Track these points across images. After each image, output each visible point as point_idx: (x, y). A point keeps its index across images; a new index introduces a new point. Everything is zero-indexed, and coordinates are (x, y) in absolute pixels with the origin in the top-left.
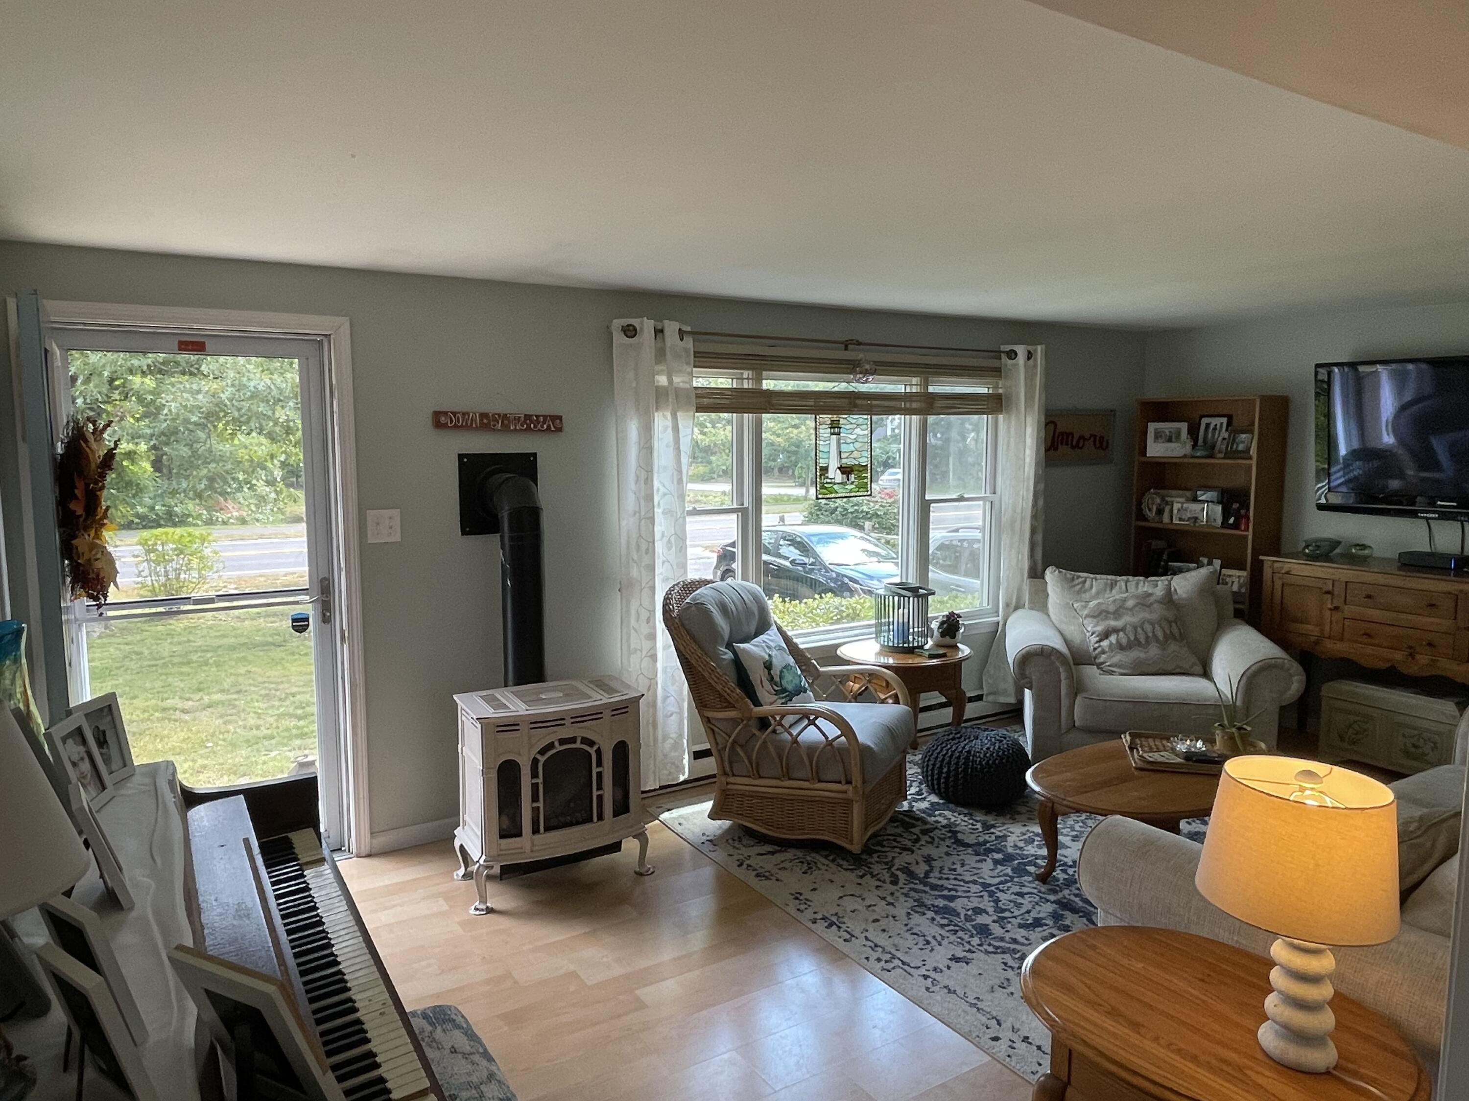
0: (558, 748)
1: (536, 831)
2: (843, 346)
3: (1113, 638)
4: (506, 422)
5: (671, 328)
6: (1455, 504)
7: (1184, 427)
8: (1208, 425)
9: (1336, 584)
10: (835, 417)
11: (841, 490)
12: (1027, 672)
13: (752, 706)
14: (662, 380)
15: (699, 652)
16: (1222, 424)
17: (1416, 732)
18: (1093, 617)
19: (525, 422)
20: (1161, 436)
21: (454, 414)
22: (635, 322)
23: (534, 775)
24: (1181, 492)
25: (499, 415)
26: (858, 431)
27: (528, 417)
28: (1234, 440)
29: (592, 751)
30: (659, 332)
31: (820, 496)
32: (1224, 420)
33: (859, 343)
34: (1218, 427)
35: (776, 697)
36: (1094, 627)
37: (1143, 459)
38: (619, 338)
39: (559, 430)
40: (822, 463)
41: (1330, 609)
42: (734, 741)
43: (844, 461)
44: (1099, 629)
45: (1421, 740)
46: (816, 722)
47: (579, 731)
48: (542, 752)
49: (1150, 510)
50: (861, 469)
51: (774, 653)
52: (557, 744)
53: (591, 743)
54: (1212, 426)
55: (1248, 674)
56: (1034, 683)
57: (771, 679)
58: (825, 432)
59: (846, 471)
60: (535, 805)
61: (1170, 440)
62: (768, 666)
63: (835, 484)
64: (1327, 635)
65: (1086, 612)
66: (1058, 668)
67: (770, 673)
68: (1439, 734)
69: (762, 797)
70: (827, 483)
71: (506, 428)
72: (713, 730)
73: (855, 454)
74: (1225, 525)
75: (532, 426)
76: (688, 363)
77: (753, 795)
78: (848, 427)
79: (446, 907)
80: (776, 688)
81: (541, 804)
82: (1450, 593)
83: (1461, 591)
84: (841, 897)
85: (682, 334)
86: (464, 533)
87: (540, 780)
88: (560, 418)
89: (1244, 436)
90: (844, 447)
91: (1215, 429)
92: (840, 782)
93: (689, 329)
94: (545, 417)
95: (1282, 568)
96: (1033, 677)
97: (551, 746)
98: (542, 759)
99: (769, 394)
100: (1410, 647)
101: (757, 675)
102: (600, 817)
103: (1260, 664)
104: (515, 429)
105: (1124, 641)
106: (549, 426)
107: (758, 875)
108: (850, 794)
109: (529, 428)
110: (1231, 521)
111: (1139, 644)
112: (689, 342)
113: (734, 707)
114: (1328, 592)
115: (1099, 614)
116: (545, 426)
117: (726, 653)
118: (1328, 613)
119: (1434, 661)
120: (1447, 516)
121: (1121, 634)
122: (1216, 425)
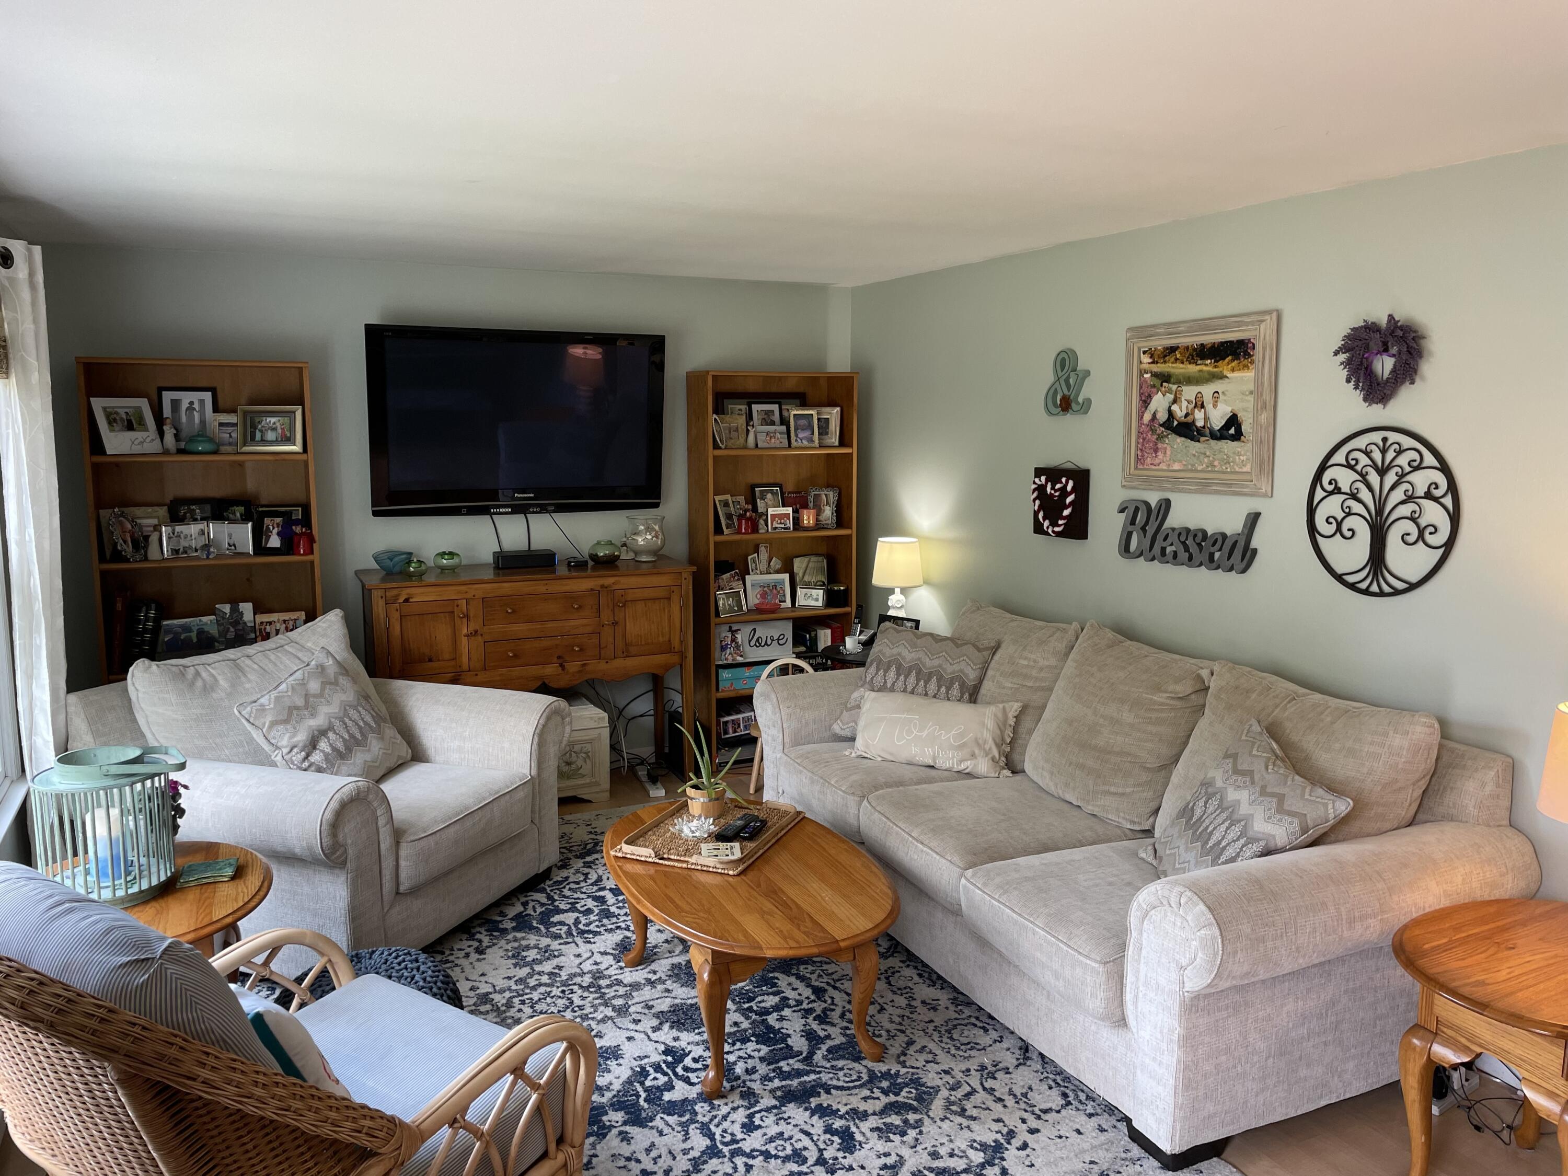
6: (532, 495)
7: (143, 404)
8: (175, 404)
9: (471, 603)
12: (340, 837)
16: (202, 402)
20: (115, 420)
28: (254, 427)
32: (208, 396)
34: (196, 406)
37: (97, 459)
41: (467, 635)
44: (302, 737)
45: (574, 755)
49: (125, 542)
54: (185, 405)
56: (350, 851)
61: (130, 427)
64: (465, 667)
65: (269, 719)
66: (374, 812)
68: (590, 742)
74: (260, 548)
82: (592, 590)
83: (602, 586)
89: (271, 420)
91: (191, 408)
92: (546, 1155)
95: (398, 596)
96: (349, 841)
100: (559, 657)
105: (340, 745)
108: (572, 1165)
110: (274, 542)
114: (463, 616)
115: (288, 715)
118: (464, 640)
119: (584, 665)
120: (520, 509)
121: (331, 735)
122: (192, 403)
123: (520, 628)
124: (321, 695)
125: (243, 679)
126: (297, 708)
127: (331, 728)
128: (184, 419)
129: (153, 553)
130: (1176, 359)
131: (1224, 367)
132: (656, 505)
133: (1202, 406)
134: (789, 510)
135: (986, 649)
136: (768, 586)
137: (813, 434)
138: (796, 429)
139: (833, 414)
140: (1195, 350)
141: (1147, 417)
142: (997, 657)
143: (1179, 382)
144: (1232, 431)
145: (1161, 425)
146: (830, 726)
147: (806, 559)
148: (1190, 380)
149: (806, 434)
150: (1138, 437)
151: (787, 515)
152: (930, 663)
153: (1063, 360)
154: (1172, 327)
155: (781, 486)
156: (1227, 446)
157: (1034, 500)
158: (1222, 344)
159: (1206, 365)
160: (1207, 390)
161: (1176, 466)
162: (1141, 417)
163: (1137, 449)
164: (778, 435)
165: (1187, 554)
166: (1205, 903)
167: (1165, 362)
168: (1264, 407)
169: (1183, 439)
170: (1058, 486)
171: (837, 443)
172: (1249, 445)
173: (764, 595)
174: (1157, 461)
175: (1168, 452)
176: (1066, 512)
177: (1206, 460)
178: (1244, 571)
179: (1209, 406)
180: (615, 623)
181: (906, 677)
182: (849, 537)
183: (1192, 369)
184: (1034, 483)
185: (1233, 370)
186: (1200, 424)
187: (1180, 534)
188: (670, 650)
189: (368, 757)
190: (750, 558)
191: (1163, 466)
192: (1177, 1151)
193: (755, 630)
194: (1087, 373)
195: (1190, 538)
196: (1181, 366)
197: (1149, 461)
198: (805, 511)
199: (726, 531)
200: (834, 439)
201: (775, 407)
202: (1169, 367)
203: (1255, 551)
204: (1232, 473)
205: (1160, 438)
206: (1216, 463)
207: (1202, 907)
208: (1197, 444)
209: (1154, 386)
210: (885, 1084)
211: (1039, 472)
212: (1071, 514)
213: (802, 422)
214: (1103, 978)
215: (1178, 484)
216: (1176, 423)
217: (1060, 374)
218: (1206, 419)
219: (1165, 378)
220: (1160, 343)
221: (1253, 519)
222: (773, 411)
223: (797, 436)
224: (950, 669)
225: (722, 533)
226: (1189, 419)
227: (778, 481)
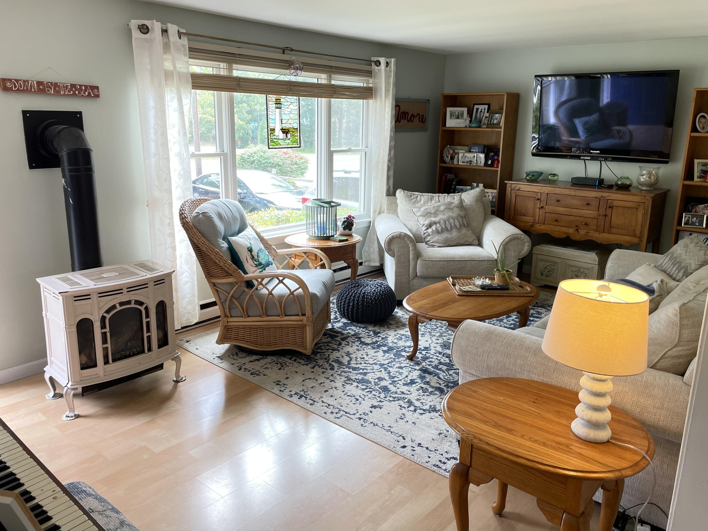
0: (119, 308)
1: (106, 362)
2: (282, 50)
3: (434, 227)
4: (57, 89)
5: (173, 29)
6: (599, 152)
7: (465, 110)
8: (477, 109)
9: (542, 195)
10: (278, 97)
11: (283, 143)
12: (392, 248)
13: (243, 275)
14: (168, 65)
15: (207, 243)
16: (485, 109)
17: (577, 269)
18: (423, 216)
19: (71, 89)
20: (453, 115)
21: (17, 81)
22: (147, 22)
23: (103, 326)
24: (463, 147)
25: (51, 83)
26: (291, 107)
27: (73, 86)
28: (492, 118)
29: (142, 308)
30: (165, 31)
31: (270, 147)
32: (486, 107)
33: (292, 50)
34: (483, 111)
35: (256, 268)
36: (425, 221)
37: (444, 128)
38: (136, 34)
39: (98, 96)
40: (271, 126)
41: (539, 208)
42: (232, 296)
43: (284, 125)
44: (427, 222)
45: (579, 273)
46: (284, 281)
47: (133, 296)
48: (108, 312)
49: (447, 157)
50: (294, 131)
51: (252, 242)
52: (118, 306)
53: (141, 304)
54: (480, 110)
55: (503, 243)
56: (396, 254)
57: (253, 258)
58: (272, 106)
59: (285, 131)
60: (105, 346)
61: (458, 118)
62: (250, 250)
63: (279, 139)
64: (537, 221)
65: (419, 214)
66: (408, 245)
67: (251, 254)
69: (250, 328)
70: (274, 139)
71: (57, 93)
72: (217, 290)
73: (290, 121)
74: (486, 164)
75: (77, 92)
76: (185, 55)
77: (244, 327)
78: (286, 104)
79: (44, 418)
80: (256, 263)
81: (109, 345)
82: (597, 198)
83: (602, 196)
84: (304, 381)
85: (180, 35)
86: (31, 167)
87: (107, 330)
88: (97, 88)
89: (497, 115)
90: (284, 117)
91: (481, 111)
92: (298, 315)
93: (184, 31)
94: (86, 87)
95: (516, 187)
96: (395, 250)
97: (114, 307)
98: (108, 316)
99: (239, 80)
100: (576, 226)
101: (244, 256)
102: (150, 350)
103: (510, 237)
104: (64, 95)
105: (439, 229)
106: (89, 93)
107: (252, 374)
108: (305, 322)
109: (74, 92)
110: (490, 162)
111: (447, 230)
112: (185, 41)
113: (232, 275)
114: (538, 199)
115: (427, 214)
116: (87, 93)
117: (224, 243)
118: (538, 210)
119: (587, 232)
120: (594, 158)
122: (482, 109)
123: (561, 210)
128: (478, 115)
132: (667, 162)
180: (606, 216)
188: (634, 236)
199: (696, 179)
225: (692, 179)
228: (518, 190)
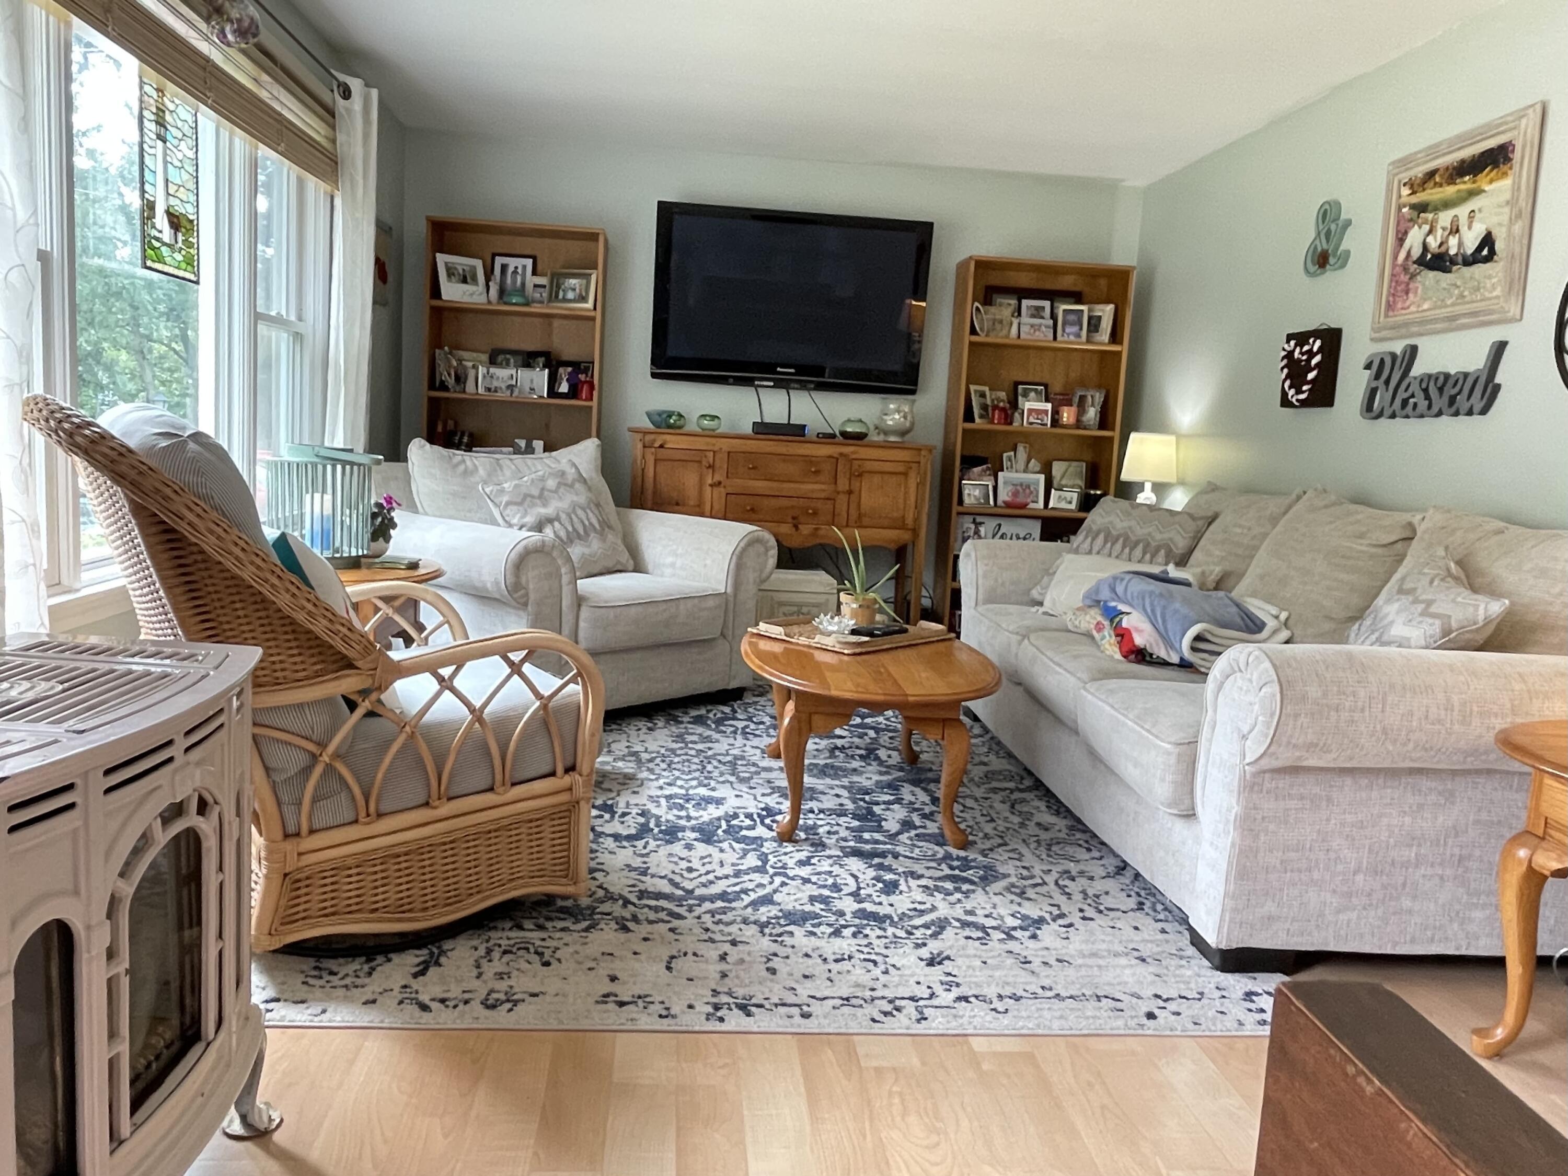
0: (158, 842)
1: (110, 1137)
6: (792, 371)
7: (478, 264)
8: (504, 267)
9: (717, 456)
11: (170, 260)
12: (523, 580)
16: (524, 267)
18: (520, 504)
20: (453, 274)
23: (111, 951)
24: (479, 355)
26: (183, 147)
28: (558, 287)
31: (149, 263)
32: (529, 262)
34: (520, 270)
36: (522, 517)
37: (436, 303)
40: (149, 192)
41: (711, 485)
42: (337, 748)
43: (171, 201)
47: (194, 775)
48: (128, 868)
49: (449, 375)
50: (188, 226)
52: (156, 830)
53: (203, 807)
54: (511, 269)
55: (737, 552)
56: (532, 596)
58: (150, 128)
59: (173, 221)
60: (112, 1050)
61: (464, 281)
63: (163, 243)
66: (558, 569)
68: (817, 606)
70: (155, 238)
73: (181, 194)
74: (552, 393)
77: (363, 861)
78: (174, 132)
81: (124, 1038)
82: (830, 457)
83: (841, 454)
84: (669, 968)
87: (123, 963)
89: (573, 282)
90: (171, 173)
91: (515, 272)
92: (553, 774)
95: (654, 440)
96: (531, 586)
97: (145, 839)
98: (129, 890)
100: (794, 518)
108: (578, 790)
110: (564, 388)
111: (579, 536)
114: (710, 467)
118: (708, 490)
119: (816, 529)
120: (782, 384)
121: (556, 524)
122: (516, 268)
123: (760, 485)
124: (556, 492)
125: (499, 472)
126: (533, 497)
127: (558, 519)
128: (509, 280)
129: (470, 387)
130: (1436, 184)
131: (1483, 181)
132: (913, 392)
133: (1457, 231)
134: (1049, 406)
135: (1201, 518)
136: (1021, 485)
137: (1081, 329)
138: (1065, 324)
139: (1106, 312)
140: (1454, 168)
141: (1402, 256)
142: (1212, 528)
143: (1436, 209)
144: (1485, 252)
145: (1414, 262)
146: (1030, 590)
147: (1066, 464)
148: (1447, 205)
149: (1075, 329)
150: (1391, 281)
151: (1046, 412)
152: (1140, 531)
153: (1326, 211)
154: (1433, 151)
155: (1046, 386)
156: (1479, 270)
157: (1282, 369)
158: (1483, 153)
159: (1465, 183)
160: (1462, 212)
161: (1426, 306)
162: (1396, 257)
163: (1389, 294)
164: (1043, 328)
165: (1427, 402)
166: (1271, 662)
167: (1424, 190)
168: (1519, 215)
169: (1436, 273)
170: (1306, 348)
171: (1107, 341)
172: (1501, 264)
173: (1015, 494)
174: (1408, 303)
175: (1419, 291)
176: (1311, 376)
177: (1456, 292)
178: (1484, 412)
179: (1464, 229)
180: (850, 492)
181: (1113, 545)
182: (1111, 439)
183: (1450, 191)
184: (1284, 349)
185: (1491, 181)
186: (1452, 252)
187: (1422, 380)
188: (903, 527)
189: (587, 551)
190: (1005, 455)
191: (1413, 309)
192: (1223, 946)
193: (1000, 525)
194: (1348, 223)
195: (1432, 384)
196: (1440, 189)
197: (1399, 305)
198: (1066, 408)
199: (977, 420)
200: (1104, 334)
201: (1047, 304)
202: (1431, 195)
203: (1498, 387)
204: (1482, 300)
205: (1413, 277)
206: (1466, 293)
207: (1267, 664)
208: (1448, 275)
209: (1411, 220)
210: (956, 863)
211: (1290, 337)
212: (1316, 377)
213: (1072, 317)
214: (1173, 760)
215: (1428, 326)
216: (1429, 256)
217: (1321, 227)
218: (1460, 244)
219: (1421, 208)
220: (1419, 171)
221: (1500, 348)
222: (1043, 308)
223: (1064, 331)
224: (1158, 536)
225: (973, 421)
226: (1443, 249)
227: (1044, 381)
228: (661, 446)
